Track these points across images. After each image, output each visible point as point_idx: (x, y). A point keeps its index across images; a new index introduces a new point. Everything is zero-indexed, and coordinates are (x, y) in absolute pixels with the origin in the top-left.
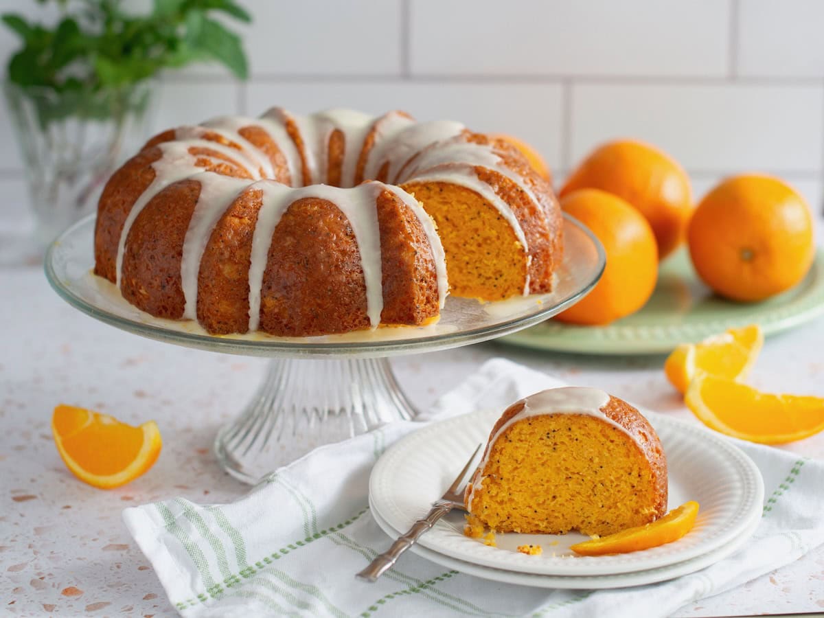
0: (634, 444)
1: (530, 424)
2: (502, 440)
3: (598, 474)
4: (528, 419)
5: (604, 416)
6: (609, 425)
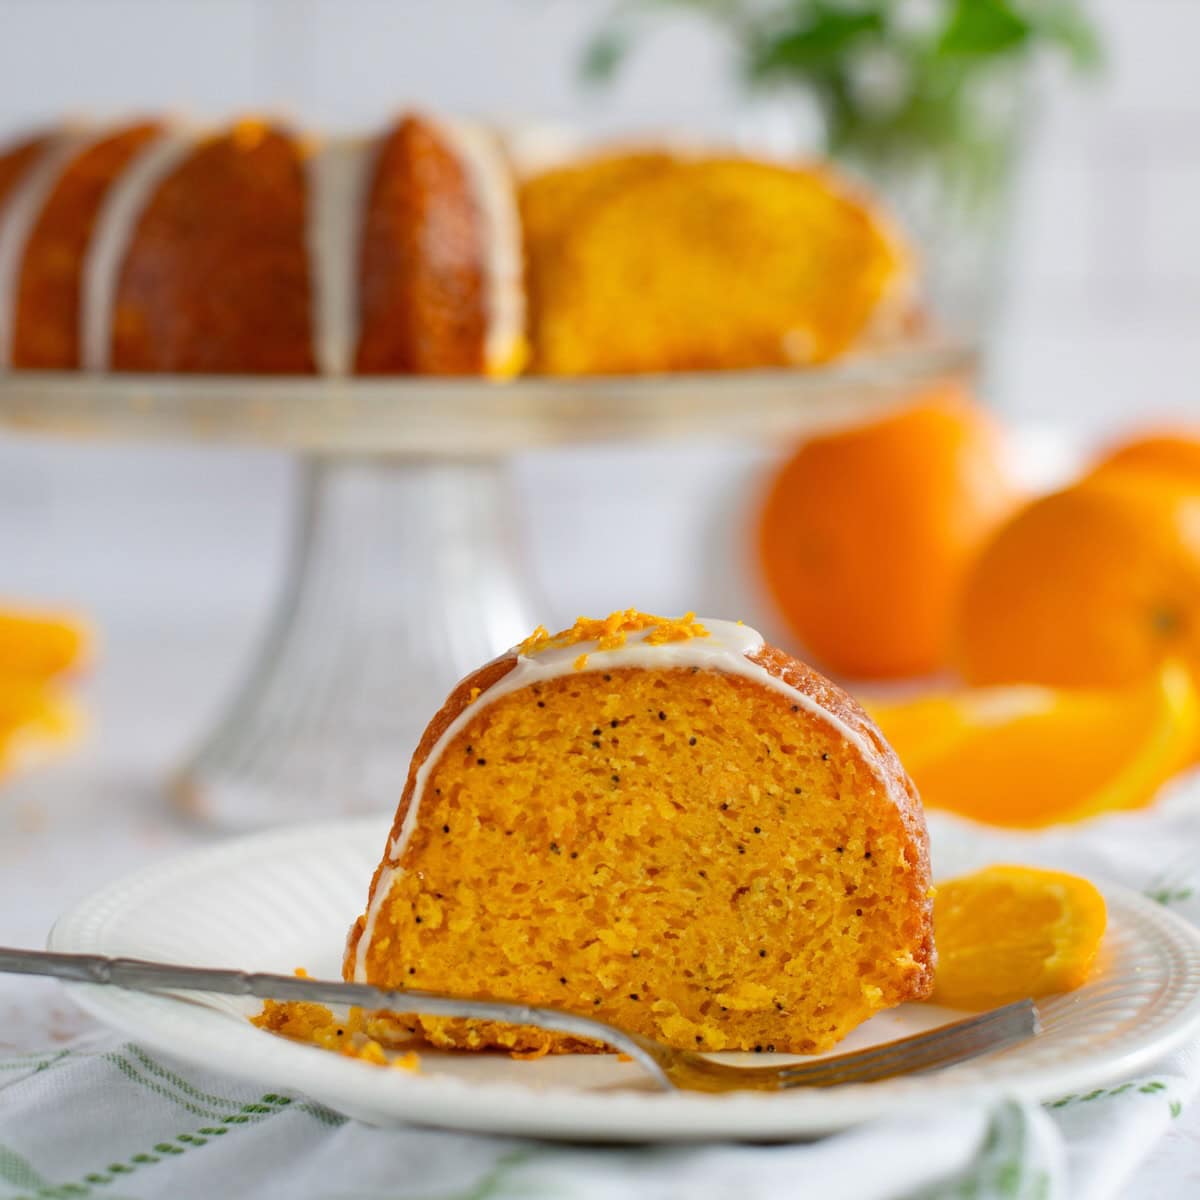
0: (855, 754)
1: (541, 705)
2: (458, 760)
3: (749, 853)
4: (536, 689)
5: (761, 674)
6: (779, 698)
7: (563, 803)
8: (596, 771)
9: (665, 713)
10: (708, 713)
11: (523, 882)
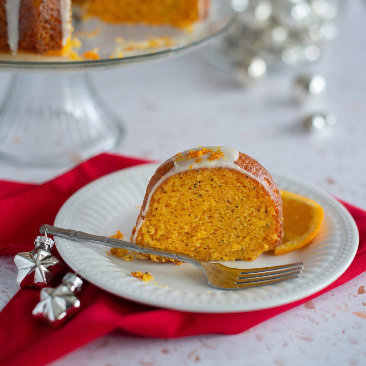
2: (159, 192)
3: (235, 212)
4: (179, 174)
5: (238, 168)
9: (213, 179)
10: (224, 178)
11: (176, 221)
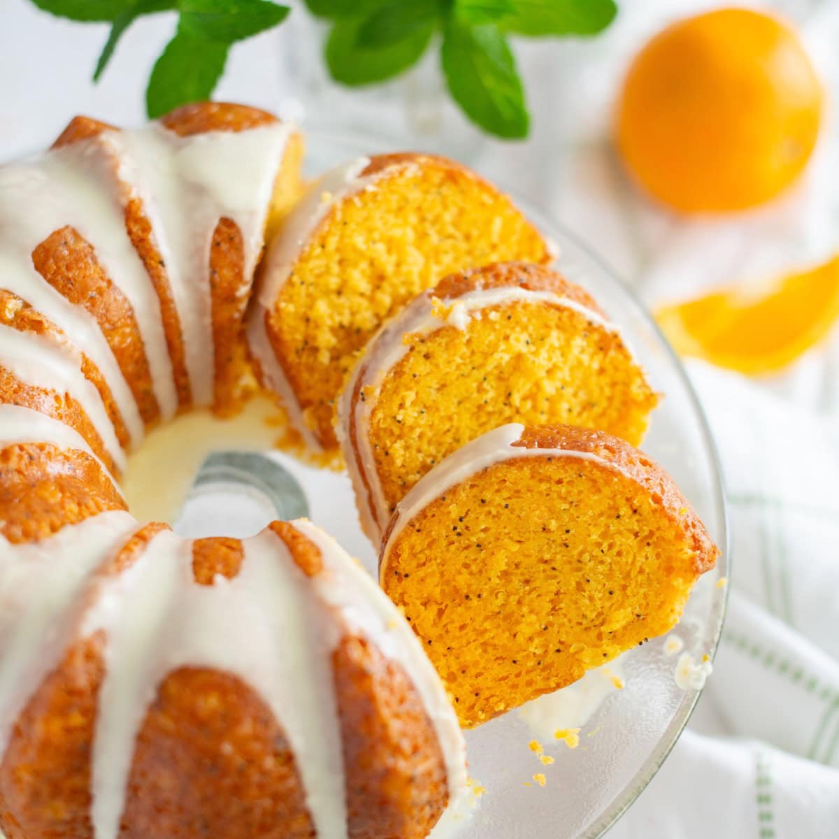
0: (595, 465)
1: (418, 531)
6: (538, 459)
7: (460, 573)
8: (467, 548)
